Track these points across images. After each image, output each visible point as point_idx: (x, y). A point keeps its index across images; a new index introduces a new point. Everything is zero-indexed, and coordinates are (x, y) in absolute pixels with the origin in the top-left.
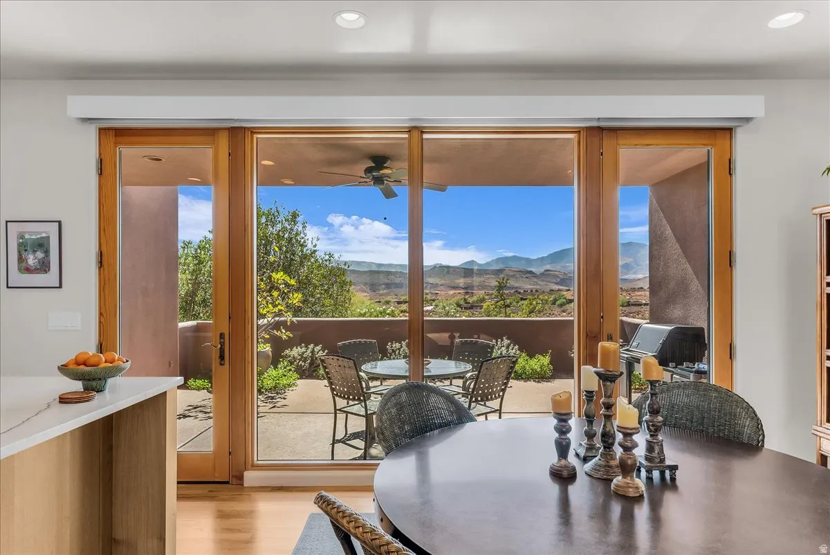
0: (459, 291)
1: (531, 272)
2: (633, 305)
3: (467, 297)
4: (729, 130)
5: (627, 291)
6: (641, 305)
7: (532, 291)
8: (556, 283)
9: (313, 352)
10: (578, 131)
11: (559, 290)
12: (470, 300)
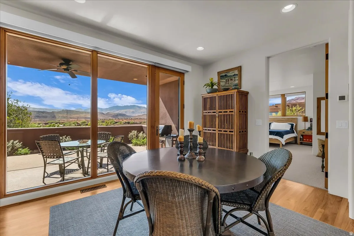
0: (74, 119)
1: (103, 113)
2: (135, 123)
3: (77, 121)
4: (183, 74)
5: (133, 119)
6: (137, 123)
7: (103, 119)
8: (111, 117)
9: (13, 143)
10: (149, 65)
11: (112, 119)
12: (79, 122)
